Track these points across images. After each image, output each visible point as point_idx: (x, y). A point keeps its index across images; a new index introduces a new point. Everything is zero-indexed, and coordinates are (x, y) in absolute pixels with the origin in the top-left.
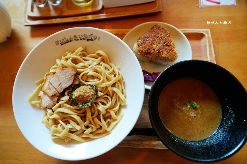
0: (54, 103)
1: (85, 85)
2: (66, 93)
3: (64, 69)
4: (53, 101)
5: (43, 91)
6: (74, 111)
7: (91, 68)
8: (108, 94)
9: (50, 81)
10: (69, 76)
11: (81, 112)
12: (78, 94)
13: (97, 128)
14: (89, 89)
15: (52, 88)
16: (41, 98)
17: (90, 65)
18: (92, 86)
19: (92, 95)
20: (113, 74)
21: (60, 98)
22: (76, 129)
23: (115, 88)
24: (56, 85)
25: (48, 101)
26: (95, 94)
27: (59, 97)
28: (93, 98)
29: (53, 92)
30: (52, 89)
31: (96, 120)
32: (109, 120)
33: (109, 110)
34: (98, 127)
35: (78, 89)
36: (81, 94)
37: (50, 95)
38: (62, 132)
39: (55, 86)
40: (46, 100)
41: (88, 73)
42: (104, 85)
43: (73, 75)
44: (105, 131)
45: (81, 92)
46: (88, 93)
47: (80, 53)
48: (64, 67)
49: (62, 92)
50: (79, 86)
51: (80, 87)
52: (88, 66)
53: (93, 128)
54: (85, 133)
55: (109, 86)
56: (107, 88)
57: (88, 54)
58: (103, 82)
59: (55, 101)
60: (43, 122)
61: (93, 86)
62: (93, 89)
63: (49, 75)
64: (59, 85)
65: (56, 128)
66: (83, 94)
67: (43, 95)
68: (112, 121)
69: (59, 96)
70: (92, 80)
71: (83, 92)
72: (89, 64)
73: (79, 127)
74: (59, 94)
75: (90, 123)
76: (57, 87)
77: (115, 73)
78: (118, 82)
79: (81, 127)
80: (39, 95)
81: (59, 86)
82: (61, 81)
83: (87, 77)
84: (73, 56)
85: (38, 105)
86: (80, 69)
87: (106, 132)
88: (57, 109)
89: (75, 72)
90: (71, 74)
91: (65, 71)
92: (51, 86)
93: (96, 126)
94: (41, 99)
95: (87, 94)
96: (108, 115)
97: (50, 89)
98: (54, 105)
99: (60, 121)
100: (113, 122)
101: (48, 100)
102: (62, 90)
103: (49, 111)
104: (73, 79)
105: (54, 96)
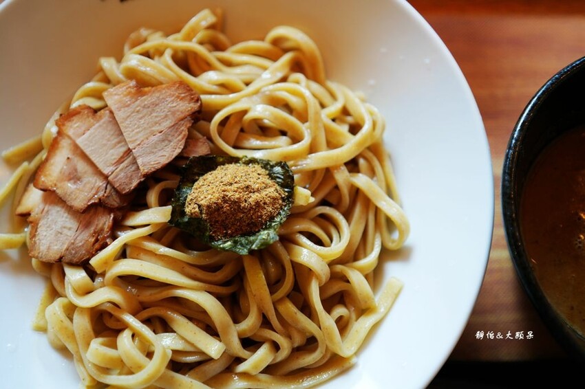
0: (97, 240)
1: (235, 160)
2: (152, 197)
3: (146, 89)
4: (92, 229)
5: (44, 190)
6: (193, 271)
7: (257, 92)
8: (333, 200)
9: (80, 142)
10: (168, 123)
11: (220, 276)
12: (217, 195)
13: (296, 345)
14: (255, 174)
15: (85, 173)
16: (30, 219)
17: (247, 84)
18: (266, 165)
19: (274, 199)
20: (343, 122)
21: (125, 217)
22: (201, 353)
23: (360, 175)
24: (106, 158)
25: (69, 233)
26: (283, 199)
27: (119, 214)
28: (279, 214)
29: (94, 192)
30: (85, 180)
31: (290, 309)
32: (340, 311)
33: (339, 268)
34: (298, 340)
35: (209, 176)
36: (229, 194)
37: (80, 202)
38: (140, 368)
39: (100, 166)
40: (57, 227)
41: (245, 112)
42: (314, 161)
43: (182, 116)
44: (329, 356)
45: (226, 188)
46: (258, 190)
47: (201, 35)
48: (143, 84)
49: (136, 189)
50: (210, 163)
51: (214, 169)
52: (243, 86)
53: (276, 347)
54: (242, 368)
55: (337, 167)
56: (328, 173)
57: (234, 43)
58: (312, 149)
59: (102, 230)
60: (43, 330)
61: (272, 167)
62: (271, 176)
63: (75, 119)
64: (120, 161)
65: (111, 352)
66: (237, 195)
67: (41, 206)
68: (354, 316)
69: (119, 209)
70: (262, 141)
71: (236, 185)
72: (247, 78)
73: (218, 342)
74: (118, 200)
75: (266, 323)
76: (112, 168)
77: (350, 119)
78: (370, 155)
79: (227, 344)
80: (22, 209)
81: (122, 166)
82: (133, 142)
83: (242, 130)
84: (177, 42)
85: (14, 254)
86: (213, 96)
87: (336, 363)
88: (111, 266)
89: (192, 105)
90: (174, 113)
91: (146, 100)
92: (81, 166)
93: (289, 337)
94: (35, 225)
95: (254, 197)
96: (337, 287)
97: (74, 177)
98: (97, 246)
99: (130, 319)
100: (358, 318)
101: (69, 225)
102: (135, 183)
103: (76, 276)
104: (186, 132)
105: (96, 208)
